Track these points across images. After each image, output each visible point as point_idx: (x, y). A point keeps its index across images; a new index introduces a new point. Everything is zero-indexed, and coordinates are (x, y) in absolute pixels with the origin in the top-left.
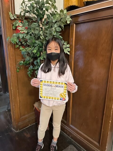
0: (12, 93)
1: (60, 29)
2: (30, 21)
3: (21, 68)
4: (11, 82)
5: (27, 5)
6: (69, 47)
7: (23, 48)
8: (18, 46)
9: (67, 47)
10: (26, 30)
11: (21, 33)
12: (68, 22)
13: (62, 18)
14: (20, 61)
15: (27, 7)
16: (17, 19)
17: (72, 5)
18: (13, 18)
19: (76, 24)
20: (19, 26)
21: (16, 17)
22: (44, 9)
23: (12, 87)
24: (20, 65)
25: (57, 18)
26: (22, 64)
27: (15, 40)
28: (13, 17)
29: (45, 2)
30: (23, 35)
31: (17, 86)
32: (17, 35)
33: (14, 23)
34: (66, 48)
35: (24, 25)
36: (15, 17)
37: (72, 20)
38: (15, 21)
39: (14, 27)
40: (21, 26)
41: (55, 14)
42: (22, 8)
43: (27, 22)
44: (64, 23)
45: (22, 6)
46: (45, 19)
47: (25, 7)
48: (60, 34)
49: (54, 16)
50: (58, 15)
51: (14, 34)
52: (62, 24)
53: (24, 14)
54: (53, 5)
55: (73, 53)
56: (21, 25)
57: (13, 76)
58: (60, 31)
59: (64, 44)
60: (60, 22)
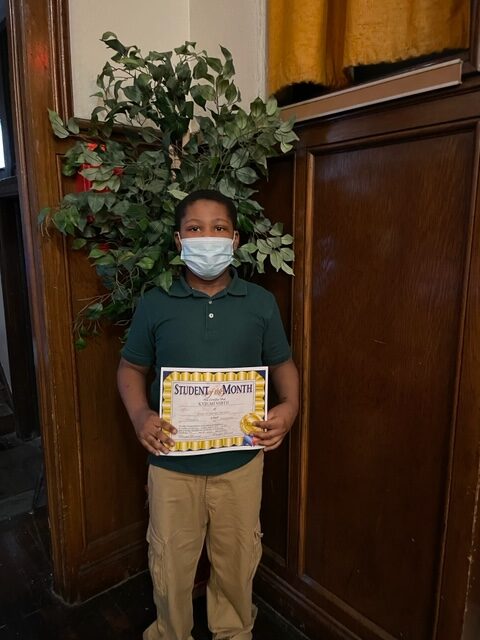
0: (56, 438)
1: (254, 175)
2: (135, 145)
3: (95, 331)
4: (52, 391)
5: (120, 82)
6: (290, 246)
7: (102, 253)
8: (83, 242)
9: (283, 246)
10: (115, 181)
11: (95, 191)
12: (285, 148)
13: (260, 133)
14: (91, 305)
15: (120, 91)
16: (81, 136)
17: (298, 82)
18: (64, 134)
19: (316, 154)
20: (88, 165)
21: (76, 130)
22: (189, 98)
23: (53, 411)
24: (91, 318)
25: (240, 130)
26: (97, 316)
27: (72, 219)
28: (66, 128)
29: (192, 69)
30: (102, 201)
31: (76, 407)
32: (81, 198)
33: (69, 154)
34: (277, 249)
35: (110, 162)
36: (71, 129)
37: (298, 139)
38: (74, 144)
39: (67, 167)
40: (95, 164)
41: (231, 118)
42: (100, 95)
43: (120, 150)
44: (267, 152)
45: (103, 87)
46: (194, 138)
47: (112, 89)
48: (251, 192)
49: (229, 123)
50: (245, 121)
51: (69, 198)
52: (260, 153)
53: (110, 116)
54: (223, 83)
55: (308, 269)
56: (96, 160)
57: (60, 366)
58: (254, 180)
59: (268, 233)
60: (252, 149)
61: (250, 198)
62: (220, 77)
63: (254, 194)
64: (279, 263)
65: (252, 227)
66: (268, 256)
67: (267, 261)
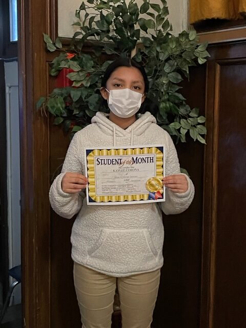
1: (180, 77)
6: (203, 124)
8: (62, 119)
9: (199, 124)
10: (88, 80)
11: (74, 87)
12: (201, 61)
13: (185, 51)
15: (93, 23)
17: (210, 18)
18: (53, 49)
19: (221, 65)
21: (60, 46)
22: (137, 27)
25: (172, 49)
29: (139, 8)
30: (79, 93)
33: (54, 61)
34: (195, 126)
36: (57, 45)
37: (210, 56)
40: (76, 70)
42: (78, 24)
43: (91, 60)
44: (188, 63)
45: (79, 18)
47: (87, 22)
48: (177, 88)
49: (164, 45)
50: (174, 43)
52: (184, 63)
53: (84, 37)
54: (160, 18)
55: (216, 139)
56: (75, 66)
58: (180, 81)
59: (188, 115)
60: (179, 61)
61: (177, 92)
62: (159, 15)
63: (179, 89)
64: (196, 135)
65: (178, 111)
66: (189, 130)
67: (188, 134)
